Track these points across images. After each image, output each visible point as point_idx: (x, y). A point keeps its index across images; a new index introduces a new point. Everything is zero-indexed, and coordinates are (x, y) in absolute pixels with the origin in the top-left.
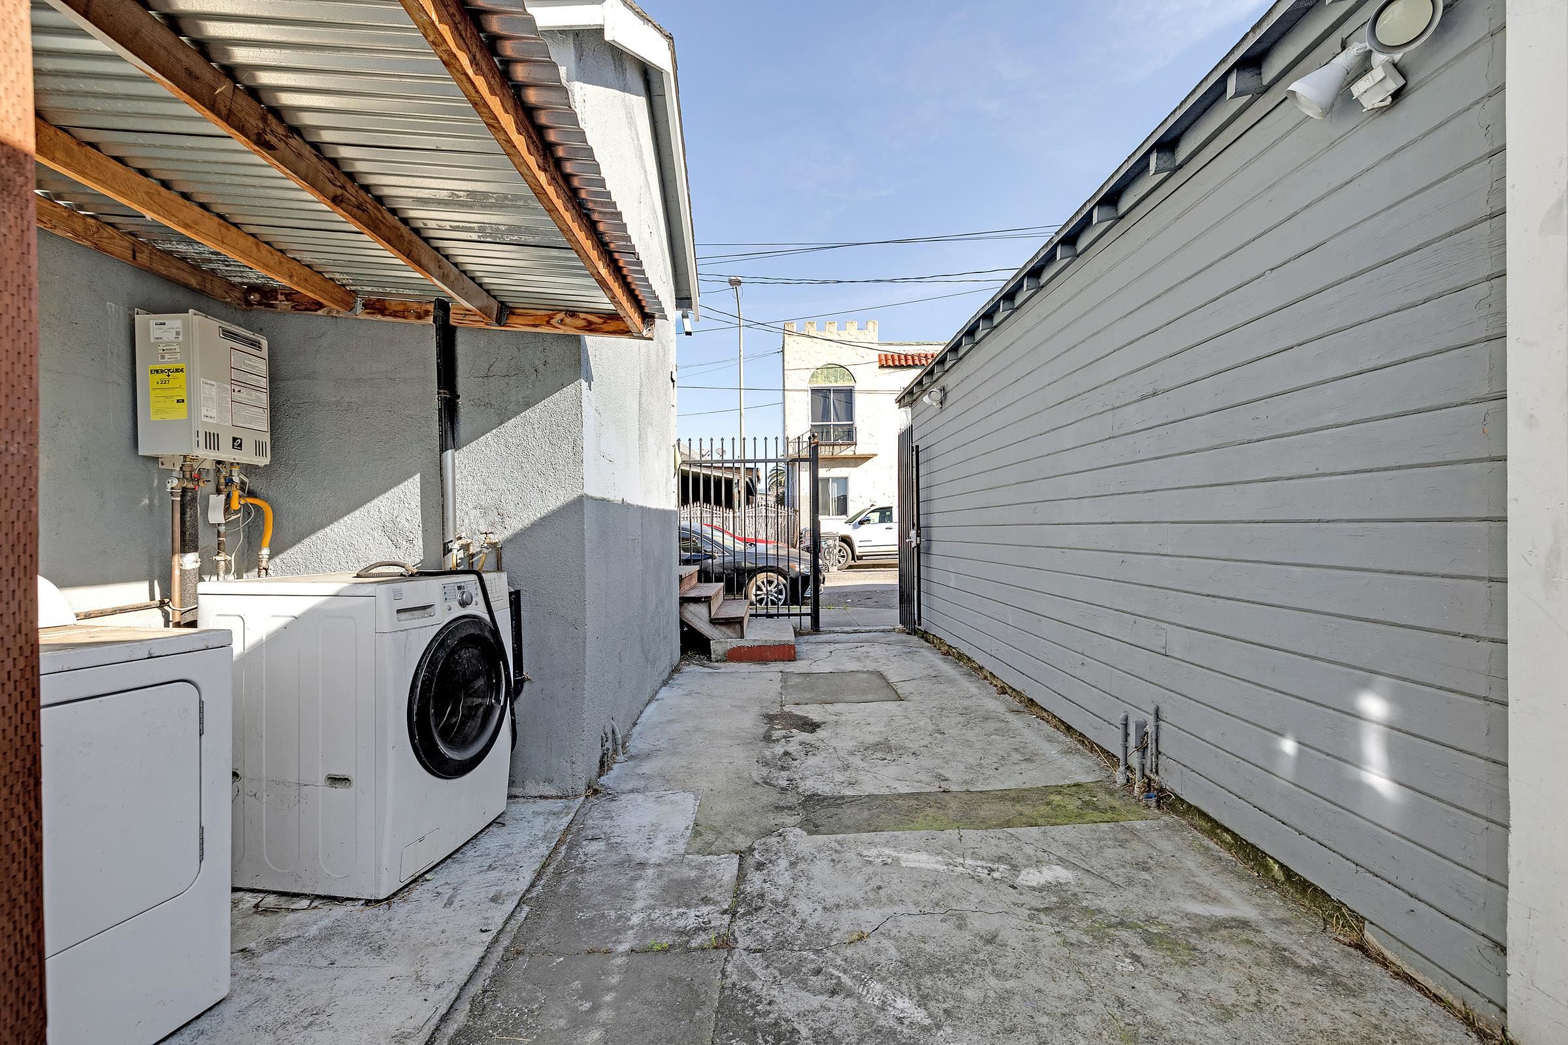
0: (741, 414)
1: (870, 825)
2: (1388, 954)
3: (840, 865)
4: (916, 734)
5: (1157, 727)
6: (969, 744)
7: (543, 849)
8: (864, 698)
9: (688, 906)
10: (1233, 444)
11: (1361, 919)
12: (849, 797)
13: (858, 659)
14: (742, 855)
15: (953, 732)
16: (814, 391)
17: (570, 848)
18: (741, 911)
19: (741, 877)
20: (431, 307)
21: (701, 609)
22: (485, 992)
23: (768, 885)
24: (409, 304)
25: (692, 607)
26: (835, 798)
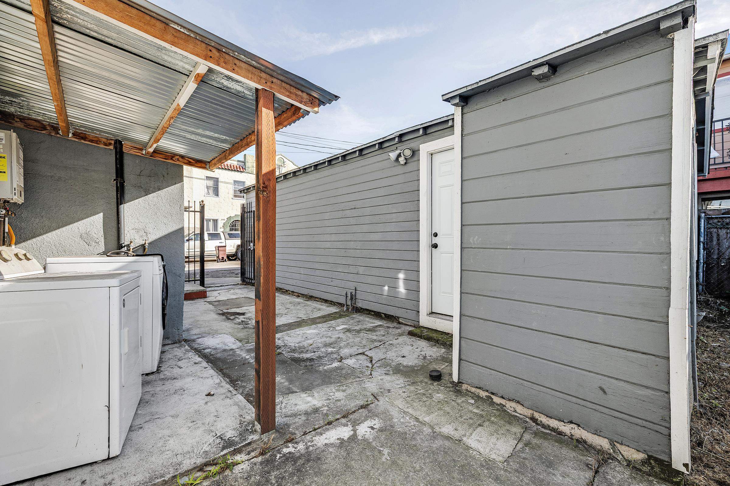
2: (403, 322)
5: (356, 292)
10: (375, 223)
11: (398, 318)
13: (234, 294)
20: (113, 142)
24: (100, 138)
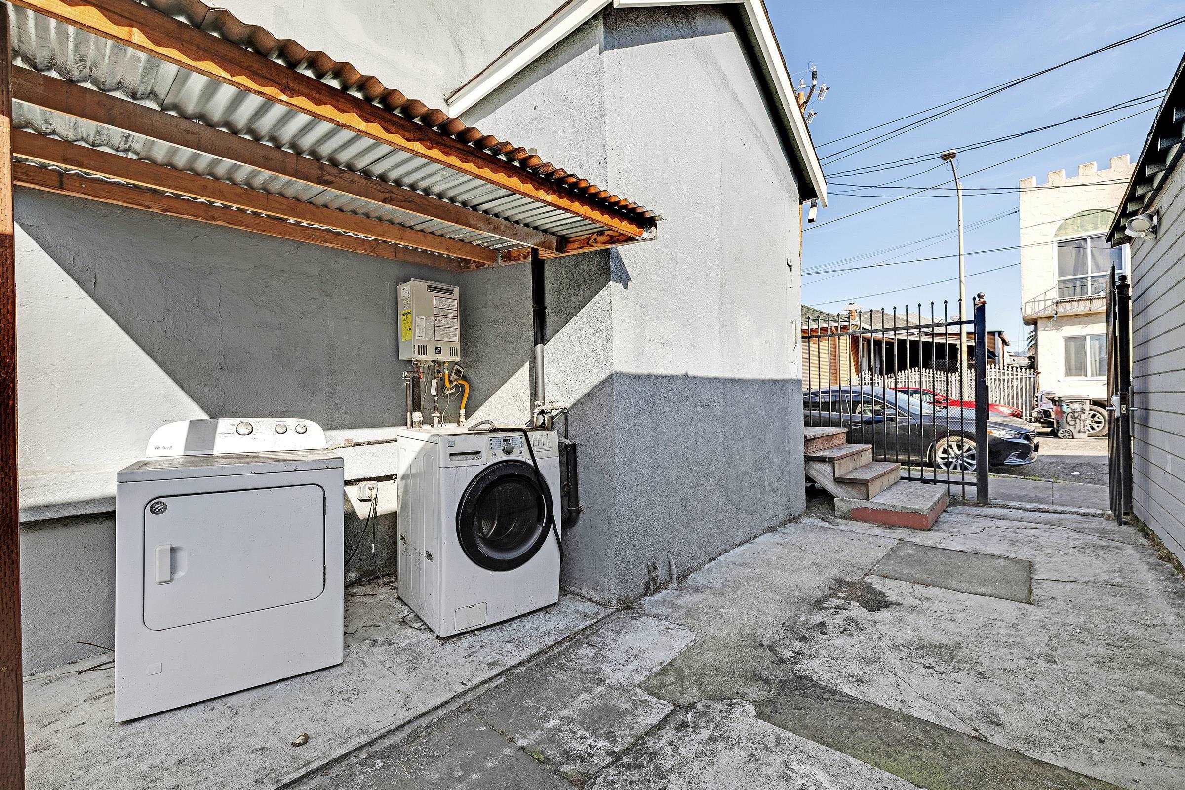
0: (960, 282)
1: (832, 736)
3: (754, 765)
4: (1007, 651)
6: (1084, 689)
7: (550, 641)
8: (977, 588)
9: (593, 733)
12: (843, 694)
13: (1014, 542)
14: (679, 707)
15: (1073, 666)
16: (1062, 244)
17: (571, 646)
18: (625, 760)
19: (655, 730)
21: (826, 468)
22: (427, 727)
23: (669, 748)
25: (817, 466)
26: (825, 689)
